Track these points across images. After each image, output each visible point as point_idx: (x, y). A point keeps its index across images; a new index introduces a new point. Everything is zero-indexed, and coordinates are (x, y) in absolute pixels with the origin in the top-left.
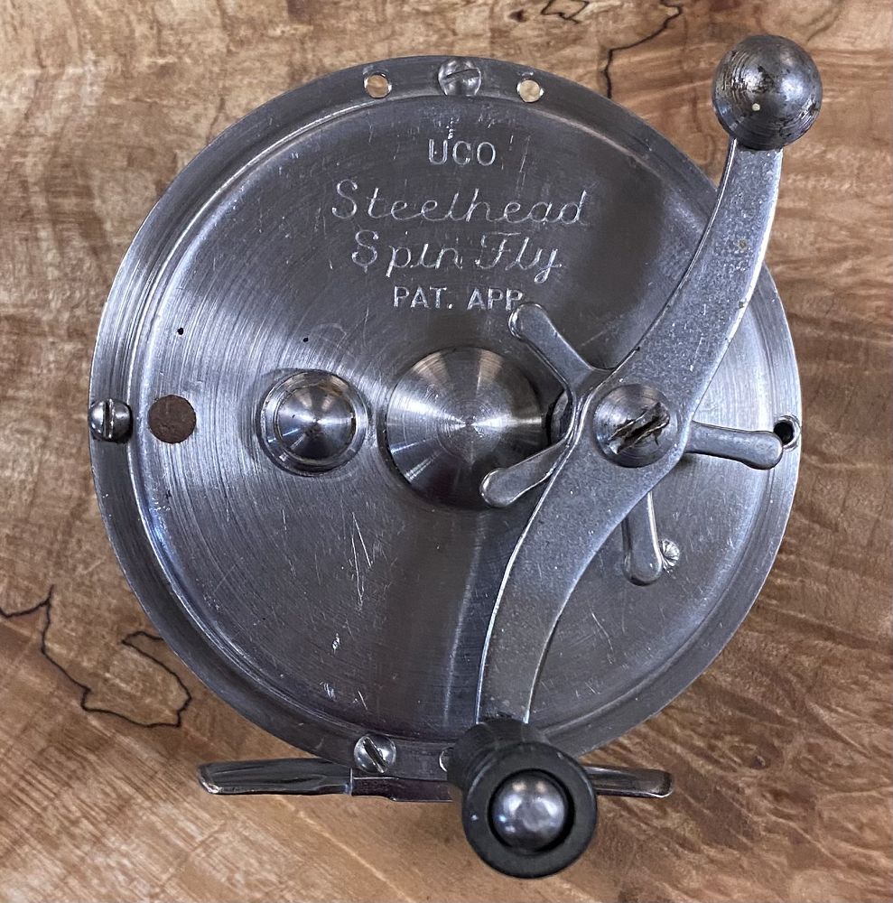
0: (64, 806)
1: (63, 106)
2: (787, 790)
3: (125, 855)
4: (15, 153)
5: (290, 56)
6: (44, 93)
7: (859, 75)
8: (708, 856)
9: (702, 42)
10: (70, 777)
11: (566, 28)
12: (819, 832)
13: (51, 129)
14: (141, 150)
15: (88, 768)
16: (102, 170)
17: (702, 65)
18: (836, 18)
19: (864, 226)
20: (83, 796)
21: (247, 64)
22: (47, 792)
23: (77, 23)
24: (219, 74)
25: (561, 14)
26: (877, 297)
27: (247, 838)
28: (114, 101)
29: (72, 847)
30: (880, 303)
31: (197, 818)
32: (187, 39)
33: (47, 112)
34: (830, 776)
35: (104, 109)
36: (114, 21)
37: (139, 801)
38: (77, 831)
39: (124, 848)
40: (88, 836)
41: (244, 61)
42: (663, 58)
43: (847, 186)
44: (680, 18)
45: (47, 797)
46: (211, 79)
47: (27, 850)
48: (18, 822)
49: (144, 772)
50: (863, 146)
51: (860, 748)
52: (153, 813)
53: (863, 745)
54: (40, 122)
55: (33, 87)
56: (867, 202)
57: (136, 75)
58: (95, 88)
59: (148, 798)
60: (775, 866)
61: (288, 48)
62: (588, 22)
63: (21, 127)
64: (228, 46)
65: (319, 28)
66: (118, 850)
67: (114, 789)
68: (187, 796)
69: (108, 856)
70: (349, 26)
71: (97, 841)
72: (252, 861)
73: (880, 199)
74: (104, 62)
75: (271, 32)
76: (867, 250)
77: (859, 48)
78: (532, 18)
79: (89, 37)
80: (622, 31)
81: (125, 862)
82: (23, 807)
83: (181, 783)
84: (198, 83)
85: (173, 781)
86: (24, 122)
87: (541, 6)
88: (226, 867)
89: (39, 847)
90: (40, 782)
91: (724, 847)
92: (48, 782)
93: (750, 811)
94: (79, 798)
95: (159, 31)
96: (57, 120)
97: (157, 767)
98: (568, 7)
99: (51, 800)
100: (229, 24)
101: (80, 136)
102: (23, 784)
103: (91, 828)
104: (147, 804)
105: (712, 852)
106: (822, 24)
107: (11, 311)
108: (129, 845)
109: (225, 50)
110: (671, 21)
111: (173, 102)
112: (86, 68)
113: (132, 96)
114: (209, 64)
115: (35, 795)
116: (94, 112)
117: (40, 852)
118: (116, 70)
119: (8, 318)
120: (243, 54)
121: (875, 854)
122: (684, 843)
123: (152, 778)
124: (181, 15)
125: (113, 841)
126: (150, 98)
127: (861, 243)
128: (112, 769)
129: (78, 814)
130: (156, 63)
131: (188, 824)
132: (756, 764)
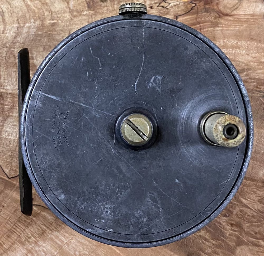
0: (26, 233)
1: (25, 35)
2: (234, 223)
3: (44, 247)
4: (12, 48)
5: (88, 20)
6: (19, 31)
7: (247, 21)
8: (213, 243)
9: (202, 13)
10: (28, 224)
11: (164, 10)
12: (244, 235)
13: (22, 41)
14: (47, 46)
15: (33, 222)
16: (36, 52)
17: (203, 19)
18: (239, 5)
19: (249, 63)
20: (32, 230)
21: (77, 22)
22: (21, 229)
23: (29, 12)
24: (69, 25)
25: (163, 7)
26: (254, 82)
27: (79, 241)
28: (40, 33)
29: (29, 245)
30: (255, 84)
31: (65, 236)
32: (59, 16)
33: (21, 36)
34: (247, 219)
35: (37, 35)
36: (39, 11)
37: (48, 231)
38: (30, 240)
39: (44, 245)
40: (33, 242)
41: (75, 21)
42: (191, 18)
43: (244, 52)
44: (196, 7)
45: (21, 230)
46: (66, 26)
47: (16, 246)
48: (13, 238)
49: (49, 223)
50: (248, 40)
51: (255, 210)
52: (52, 234)
53: (256, 210)
54: (19, 39)
55: (16, 30)
56: (250, 56)
57: (45, 25)
58: (34, 29)
59: (51, 230)
60: (232, 245)
61: (88, 17)
62: (170, 9)
63: (13, 41)
64: (71, 17)
65: (96, 12)
66: (42, 245)
67: (41, 228)
68: (62, 229)
69: (39, 247)
70: (105, 11)
71: (36, 243)
72: (81, 248)
73: (254, 55)
74: (36, 22)
75: (83, 13)
76: (250, 69)
77: (246, 14)
78: (155, 8)
79: (32, 15)
80: (180, 11)
81: (44, 249)
82: (15, 234)
83: (60, 226)
84: (63, 27)
85: (58, 225)
86: (14, 39)
87: (158, 4)
88: (73, 250)
89: (19, 245)
90: (19, 226)
91: (217, 240)
92: (22, 226)
93: (224, 229)
94: (31, 231)
95: (52, 13)
96: (23, 38)
97: (53, 221)
98: (165, 5)
99: (23, 231)
100: (71, 12)
101: (30, 43)
102: (14, 227)
103: (34, 239)
104: (50, 232)
105: (214, 242)
106: (235, 7)
107: (11, 92)
108: (45, 244)
109: (70, 18)
110: (194, 8)
111: (56, 33)
112: (32, 24)
113: (44, 31)
114: (66, 22)
115: (18, 230)
116: (34, 36)
117: (20, 246)
118: (40, 24)
119: (10, 94)
120: (75, 20)
121: (260, 241)
122: (206, 239)
123: (51, 224)
124: (57, 9)
125: (41, 243)
126: (50, 32)
127: (249, 67)
128: (40, 222)
129: (30, 235)
130: (51, 22)
131: (62, 237)
132: (225, 216)
